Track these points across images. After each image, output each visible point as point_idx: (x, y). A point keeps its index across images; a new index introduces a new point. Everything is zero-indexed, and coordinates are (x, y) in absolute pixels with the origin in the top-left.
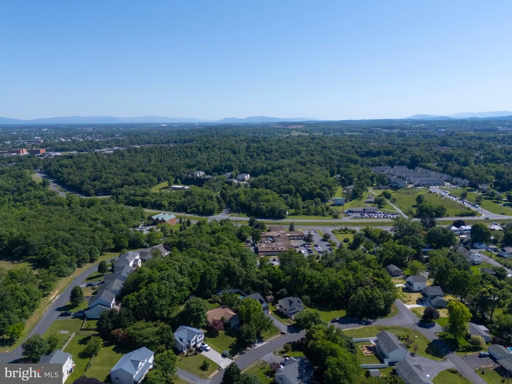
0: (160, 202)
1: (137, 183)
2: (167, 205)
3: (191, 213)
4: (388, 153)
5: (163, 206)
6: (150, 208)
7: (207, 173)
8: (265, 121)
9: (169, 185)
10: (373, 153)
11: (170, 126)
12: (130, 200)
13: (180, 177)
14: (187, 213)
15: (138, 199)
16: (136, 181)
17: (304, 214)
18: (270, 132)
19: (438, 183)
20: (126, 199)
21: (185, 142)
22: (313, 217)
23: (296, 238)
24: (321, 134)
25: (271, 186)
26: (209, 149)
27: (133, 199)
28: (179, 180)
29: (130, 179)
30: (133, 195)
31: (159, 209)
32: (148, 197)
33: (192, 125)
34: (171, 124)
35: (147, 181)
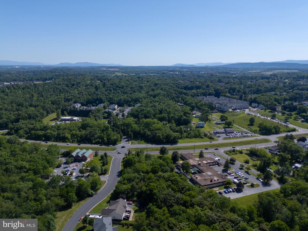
0: (63, 135)
1: (30, 117)
2: (70, 137)
3: (96, 143)
4: (198, 88)
5: (67, 138)
6: (54, 141)
7: (83, 105)
8: (90, 65)
9: (57, 117)
10: (189, 87)
11: (23, 68)
12: (31, 134)
13: (66, 110)
14: (92, 143)
15: (41, 133)
16: (29, 115)
17: (187, 137)
18: (101, 72)
19: (245, 107)
20: (26, 134)
21: (46, 80)
22: (194, 139)
23: (211, 164)
24: (134, 74)
25: (149, 115)
26: (75, 86)
27: (35, 133)
28: (65, 112)
29: (24, 114)
30: (32, 129)
31: (63, 142)
32: (49, 131)
33: (39, 67)
34: (22, 66)
35: (39, 115)
